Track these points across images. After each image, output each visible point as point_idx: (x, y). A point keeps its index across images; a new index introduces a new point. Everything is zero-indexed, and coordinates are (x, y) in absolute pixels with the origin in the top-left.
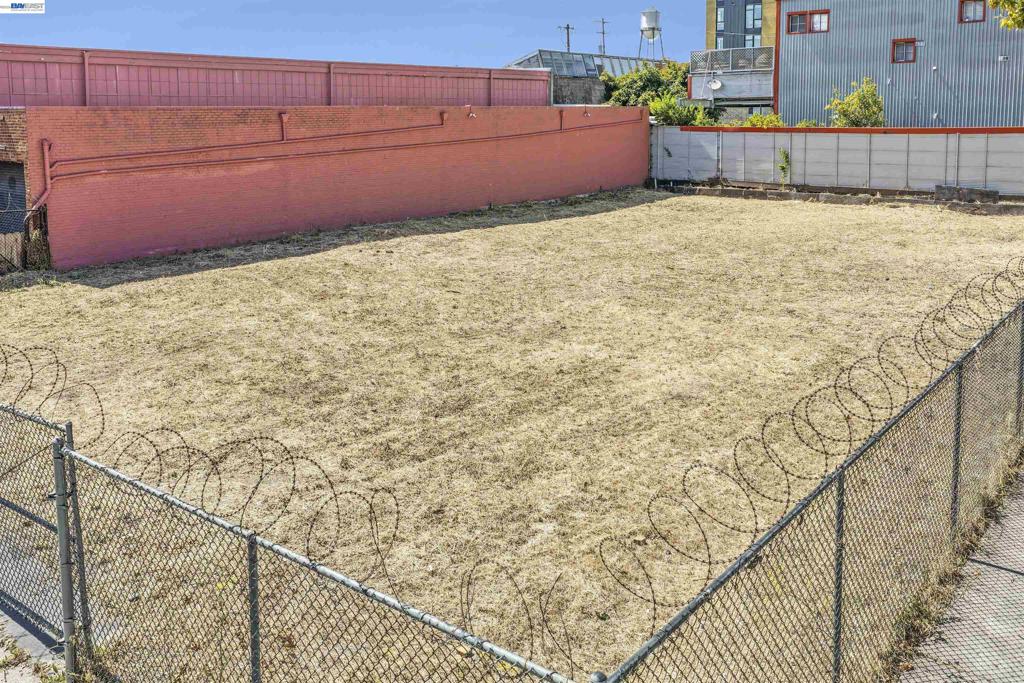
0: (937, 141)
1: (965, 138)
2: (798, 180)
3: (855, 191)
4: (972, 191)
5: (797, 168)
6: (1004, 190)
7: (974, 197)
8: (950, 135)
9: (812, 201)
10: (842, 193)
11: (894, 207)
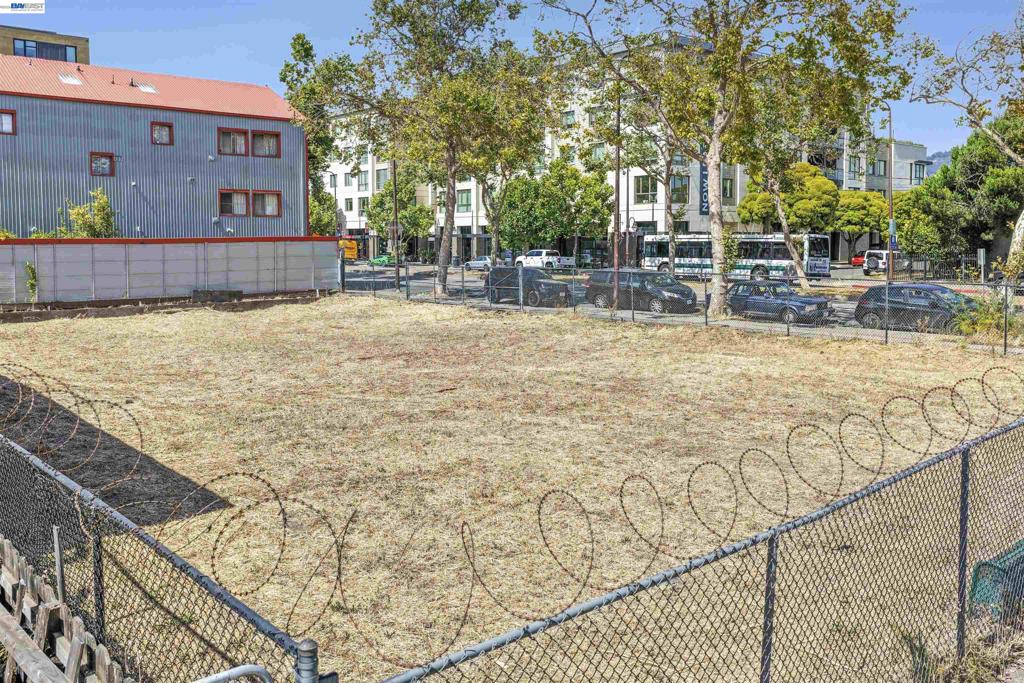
0: (188, 250)
1: (211, 247)
2: (49, 297)
3: (117, 303)
4: (222, 293)
5: (46, 283)
6: (247, 289)
7: (223, 297)
8: (199, 245)
9: (81, 317)
10: (105, 307)
11: (170, 313)
